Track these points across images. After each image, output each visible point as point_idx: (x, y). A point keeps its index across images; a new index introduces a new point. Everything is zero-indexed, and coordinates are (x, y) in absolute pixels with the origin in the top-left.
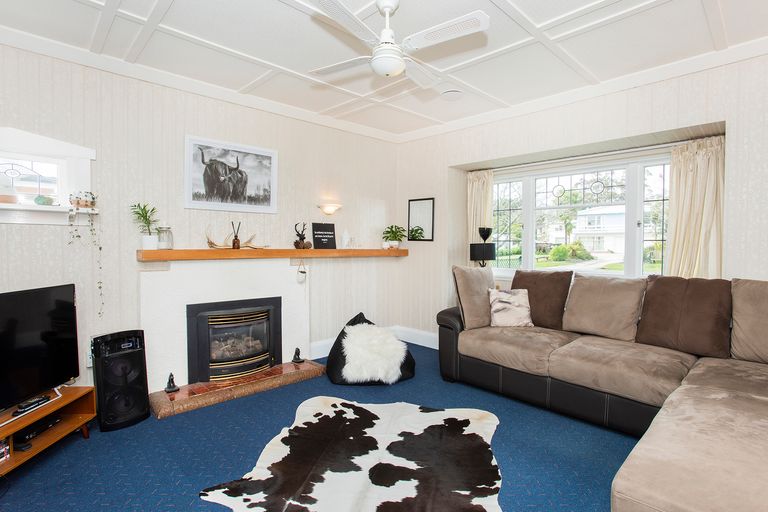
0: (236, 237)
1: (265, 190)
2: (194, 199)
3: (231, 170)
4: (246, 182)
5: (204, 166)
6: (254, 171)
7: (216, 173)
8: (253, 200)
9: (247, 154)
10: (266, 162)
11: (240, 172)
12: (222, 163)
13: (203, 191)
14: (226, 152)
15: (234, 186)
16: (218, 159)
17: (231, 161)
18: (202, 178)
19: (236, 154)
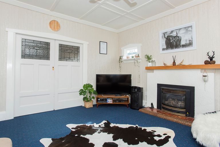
0: (174, 61)
1: (189, 41)
2: (163, 50)
3: (174, 37)
4: (181, 40)
5: (165, 39)
6: (184, 35)
7: (170, 40)
8: (184, 46)
9: (180, 29)
10: (190, 29)
11: (178, 37)
12: (171, 36)
13: (165, 47)
14: (172, 32)
15: (176, 43)
16: (170, 35)
17: (174, 34)
18: (165, 43)
19: (176, 31)
